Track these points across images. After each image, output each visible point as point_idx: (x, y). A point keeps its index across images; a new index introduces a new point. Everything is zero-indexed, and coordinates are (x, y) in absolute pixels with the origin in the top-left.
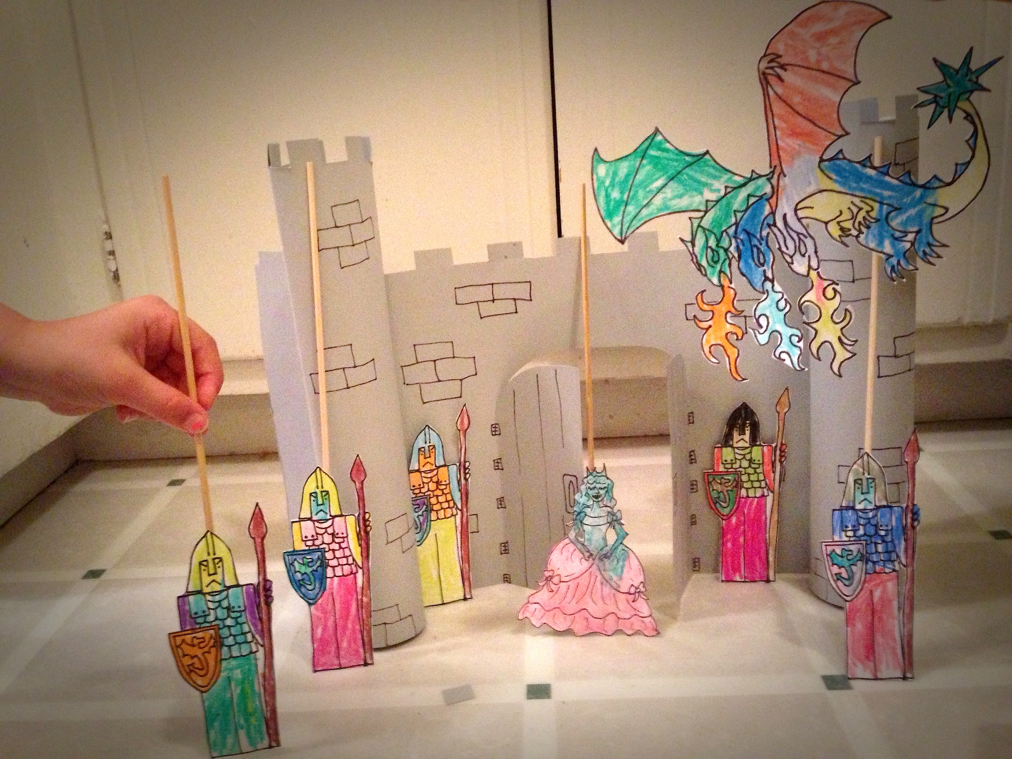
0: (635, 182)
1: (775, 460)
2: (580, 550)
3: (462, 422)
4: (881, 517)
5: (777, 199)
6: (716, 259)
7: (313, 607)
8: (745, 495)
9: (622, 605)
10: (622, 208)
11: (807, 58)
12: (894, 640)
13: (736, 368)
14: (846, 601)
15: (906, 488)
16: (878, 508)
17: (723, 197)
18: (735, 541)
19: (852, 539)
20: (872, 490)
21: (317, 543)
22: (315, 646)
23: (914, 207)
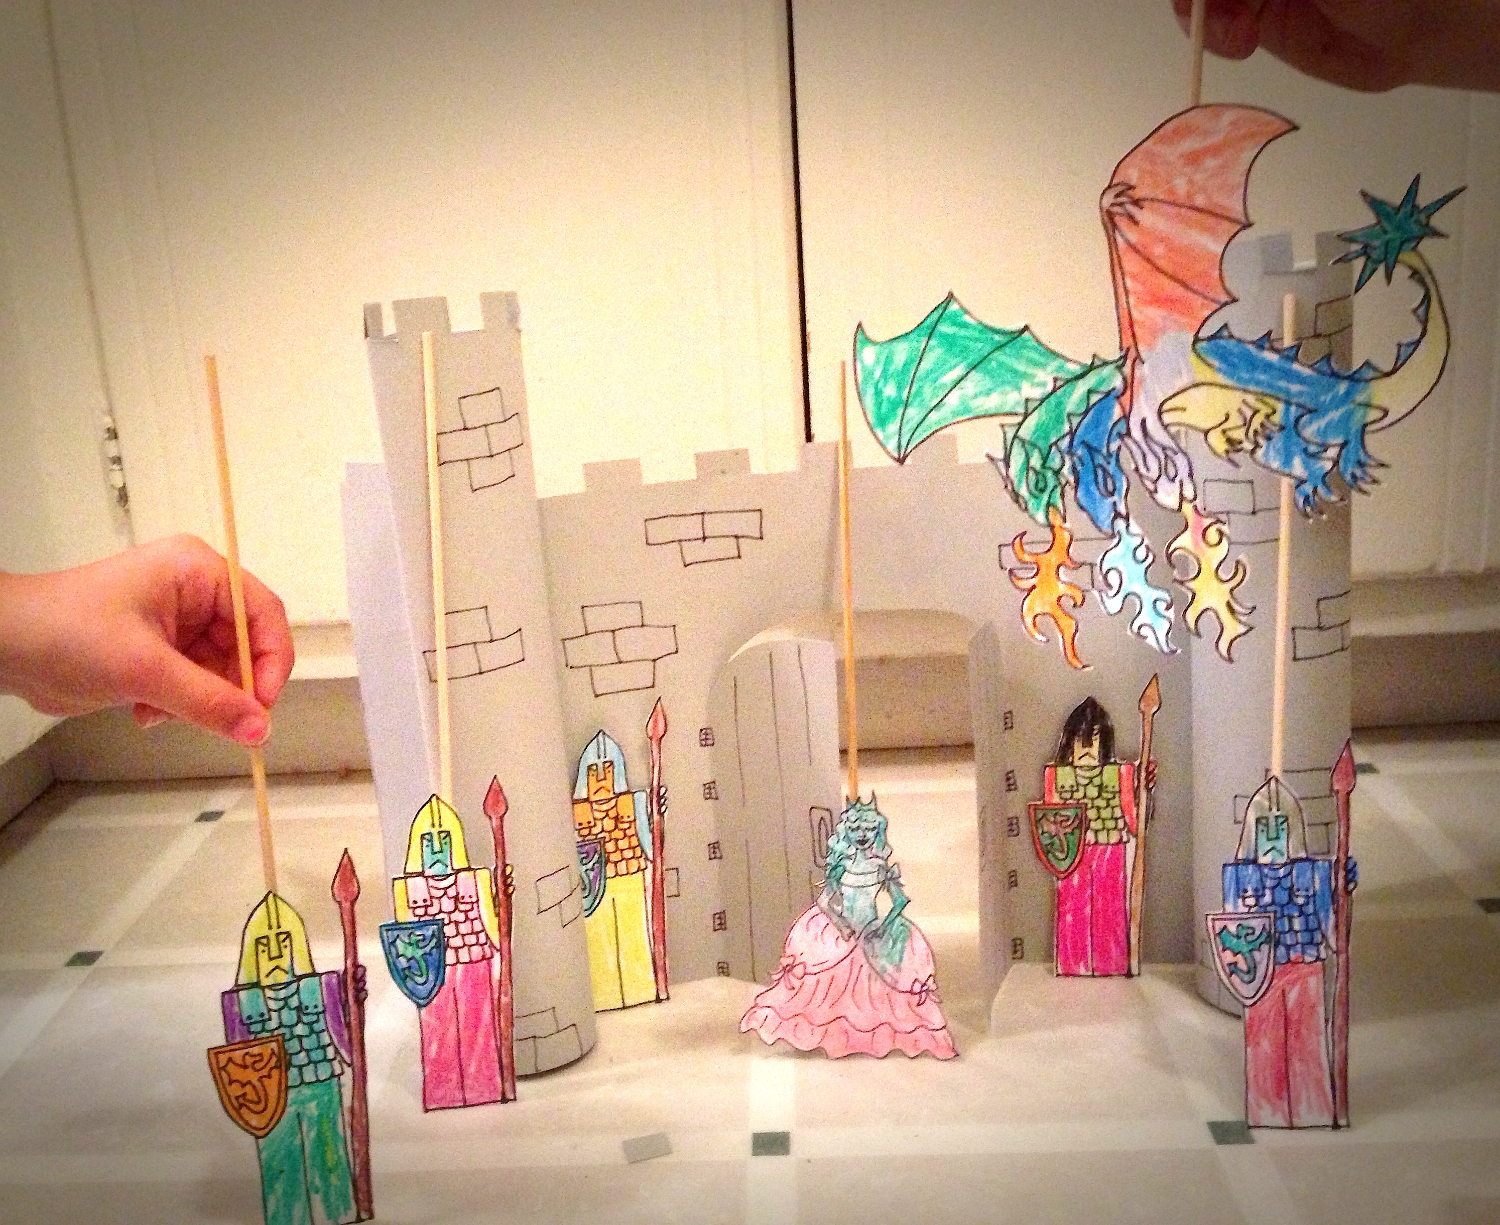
0: (918, 374)
1: (1138, 787)
2: (835, 924)
3: (655, 727)
4: (1298, 877)
5: (1132, 396)
6: (1041, 485)
7: (424, 1011)
8: (1093, 841)
9: (902, 1011)
10: (900, 412)
11: (1171, 191)
12: (1320, 1065)
13: (1073, 649)
14: (1244, 1006)
15: (1337, 830)
16: (1293, 862)
17: (1051, 393)
18: (1077, 912)
19: (1253, 910)
20: (1283, 835)
21: (432, 911)
22: (427, 1070)
23: (1337, 408)
